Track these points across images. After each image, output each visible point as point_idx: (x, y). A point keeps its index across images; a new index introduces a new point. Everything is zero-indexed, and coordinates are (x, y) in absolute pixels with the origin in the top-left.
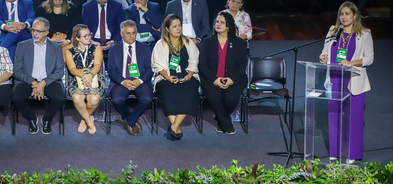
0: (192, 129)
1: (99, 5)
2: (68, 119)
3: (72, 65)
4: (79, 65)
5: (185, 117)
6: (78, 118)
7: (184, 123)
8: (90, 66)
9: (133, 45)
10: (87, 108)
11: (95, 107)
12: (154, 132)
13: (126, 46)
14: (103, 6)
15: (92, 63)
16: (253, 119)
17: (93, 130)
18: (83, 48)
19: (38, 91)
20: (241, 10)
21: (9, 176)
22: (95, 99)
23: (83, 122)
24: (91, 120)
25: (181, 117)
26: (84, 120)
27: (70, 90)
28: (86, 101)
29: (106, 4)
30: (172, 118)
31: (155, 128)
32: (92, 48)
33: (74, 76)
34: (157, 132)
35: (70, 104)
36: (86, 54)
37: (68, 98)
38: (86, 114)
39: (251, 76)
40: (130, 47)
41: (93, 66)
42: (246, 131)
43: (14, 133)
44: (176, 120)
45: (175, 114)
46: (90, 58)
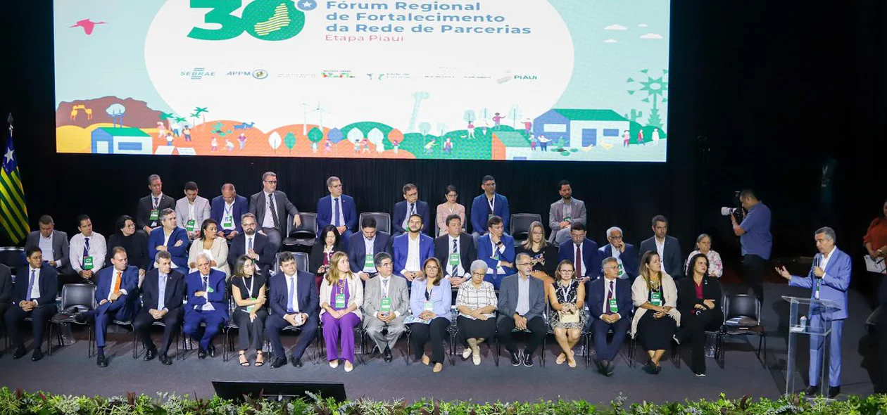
0: (668, 363)
1: (575, 245)
2: (548, 352)
3: (555, 300)
4: (561, 299)
5: (664, 353)
6: (558, 350)
7: (662, 359)
8: (573, 301)
9: (614, 281)
10: (569, 342)
11: (576, 341)
12: (632, 367)
13: (607, 281)
14: (578, 246)
15: (575, 298)
16: (729, 355)
17: (573, 364)
18: (566, 283)
19: (521, 324)
20: (710, 249)
21: (502, 405)
22: (576, 333)
23: (562, 355)
24: (571, 354)
25: (660, 352)
26: (565, 353)
27: (552, 325)
28: (567, 335)
29: (582, 244)
30: (652, 353)
31: (633, 362)
32: (575, 285)
33: (556, 311)
34: (635, 367)
35: (552, 339)
36: (568, 290)
37: (550, 332)
38: (567, 348)
39: (727, 312)
40: (611, 283)
41: (576, 300)
42: (722, 367)
43: (497, 364)
44: (655, 355)
45: (655, 349)
46: (573, 294)
